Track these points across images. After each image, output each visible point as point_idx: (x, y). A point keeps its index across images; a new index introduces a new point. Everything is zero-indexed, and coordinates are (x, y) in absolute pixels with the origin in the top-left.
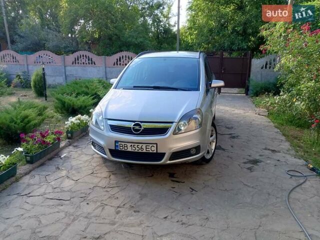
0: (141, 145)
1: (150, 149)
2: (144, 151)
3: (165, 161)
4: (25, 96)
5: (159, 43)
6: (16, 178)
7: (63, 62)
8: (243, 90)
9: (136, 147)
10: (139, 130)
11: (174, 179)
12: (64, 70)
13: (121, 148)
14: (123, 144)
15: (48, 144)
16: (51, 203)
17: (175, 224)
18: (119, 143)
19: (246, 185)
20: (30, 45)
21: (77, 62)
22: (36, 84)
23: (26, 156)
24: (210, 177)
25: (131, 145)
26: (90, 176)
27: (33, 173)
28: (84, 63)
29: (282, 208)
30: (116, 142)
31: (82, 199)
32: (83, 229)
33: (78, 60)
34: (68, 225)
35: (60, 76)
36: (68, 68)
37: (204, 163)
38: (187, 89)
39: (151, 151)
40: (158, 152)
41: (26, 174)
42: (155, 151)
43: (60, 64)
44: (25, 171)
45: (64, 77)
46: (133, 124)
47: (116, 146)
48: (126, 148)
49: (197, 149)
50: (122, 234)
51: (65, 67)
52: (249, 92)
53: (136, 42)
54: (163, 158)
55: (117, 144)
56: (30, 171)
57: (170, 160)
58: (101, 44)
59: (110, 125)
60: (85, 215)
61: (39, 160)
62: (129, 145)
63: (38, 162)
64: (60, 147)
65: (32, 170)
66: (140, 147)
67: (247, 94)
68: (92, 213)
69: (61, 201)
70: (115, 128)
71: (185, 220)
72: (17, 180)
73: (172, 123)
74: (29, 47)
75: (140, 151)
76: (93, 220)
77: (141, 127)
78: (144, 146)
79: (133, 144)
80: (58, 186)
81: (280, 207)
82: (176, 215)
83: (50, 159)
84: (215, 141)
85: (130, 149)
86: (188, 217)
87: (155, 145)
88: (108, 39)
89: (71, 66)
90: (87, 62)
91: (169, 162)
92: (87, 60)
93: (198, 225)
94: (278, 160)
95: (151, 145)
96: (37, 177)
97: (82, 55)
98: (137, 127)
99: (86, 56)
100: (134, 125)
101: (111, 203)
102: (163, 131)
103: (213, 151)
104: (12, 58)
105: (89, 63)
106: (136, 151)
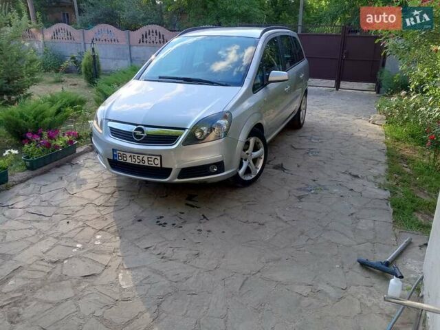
0: (141, 156)
1: (152, 163)
2: (146, 164)
3: (172, 178)
4: (75, 85)
5: (276, 11)
6: (7, 186)
7: (127, 40)
8: (372, 85)
9: (136, 158)
10: (141, 137)
11: (190, 203)
12: (128, 51)
13: (119, 159)
14: (122, 153)
15: (57, 147)
16: (29, 217)
17: (153, 256)
18: (118, 152)
19: (280, 218)
20: (101, 16)
21: (145, 40)
22: (86, 70)
23: (25, 161)
24: (239, 204)
25: (131, 156)
26: (90, 191)
27: (30, 181)
28: (153, 42)
29: (306, 252)
30: (114, 150)
31: (66, 217)
32: (45, 250)
33: (146, 37)
34: (32, 244)
35: (124, 60)
36: (134, 49)
37: (240, 185)
38: (224, 83)
39: (154, 165)
40: (163, 166)
41: (21, 182)
42: (159, 166)
43: (125, 43)
44: (20, 179)
45: (129, 60)
46: (135, 127)
47: (114, 155)
48: (125, 159)
49: (220, 166)
50: (84, 261)
51: (130, 46)
52: (382, 89)
53: (239, 12)
54: (170, 174)
55: (115, 153)
56: (28, 179)
57: (179, 178)
58: (192, 14)
59: (110, 128)
60: (56, 236)
61: (41, 167)
62: (128, 155)
63: (41, 169)
64: (77, 152)
65: (31, 178)
66: (141, 158)
67: (378, 92)
68: (66, 233)
69: (41, 217)
70: (116, 133)
71: (169, 253)
72: (8, 188)
73: (184, 129)
74: (99, 18)
75: (141, 164)
76: (63, 242)
77: (143, 132)
78: (145, 159)
79: (133, 155)
80: (47, 199)
81: (305, 251)
82: (162, 246)
83: (58, 166)
84: (263, 157)
85: (129, 161)
86: (176, 250)
87: (159, 158)
88: (202, 7)
89: (137, 46)
90: (158, 40)
91: (177, 180)
92: (158, 37)
93: (182, 261)
94: (352, 190)
95: (154, 157)
96: (32, 186)
97: (151, 31)
98: (139, 133)
99: (156, 32)
100: (136, 130)
101: (95, 225)
102: (170, 140)
103: (258, 171)
104: (66, 33)
105: (160, 42)
106: (136, 163)
